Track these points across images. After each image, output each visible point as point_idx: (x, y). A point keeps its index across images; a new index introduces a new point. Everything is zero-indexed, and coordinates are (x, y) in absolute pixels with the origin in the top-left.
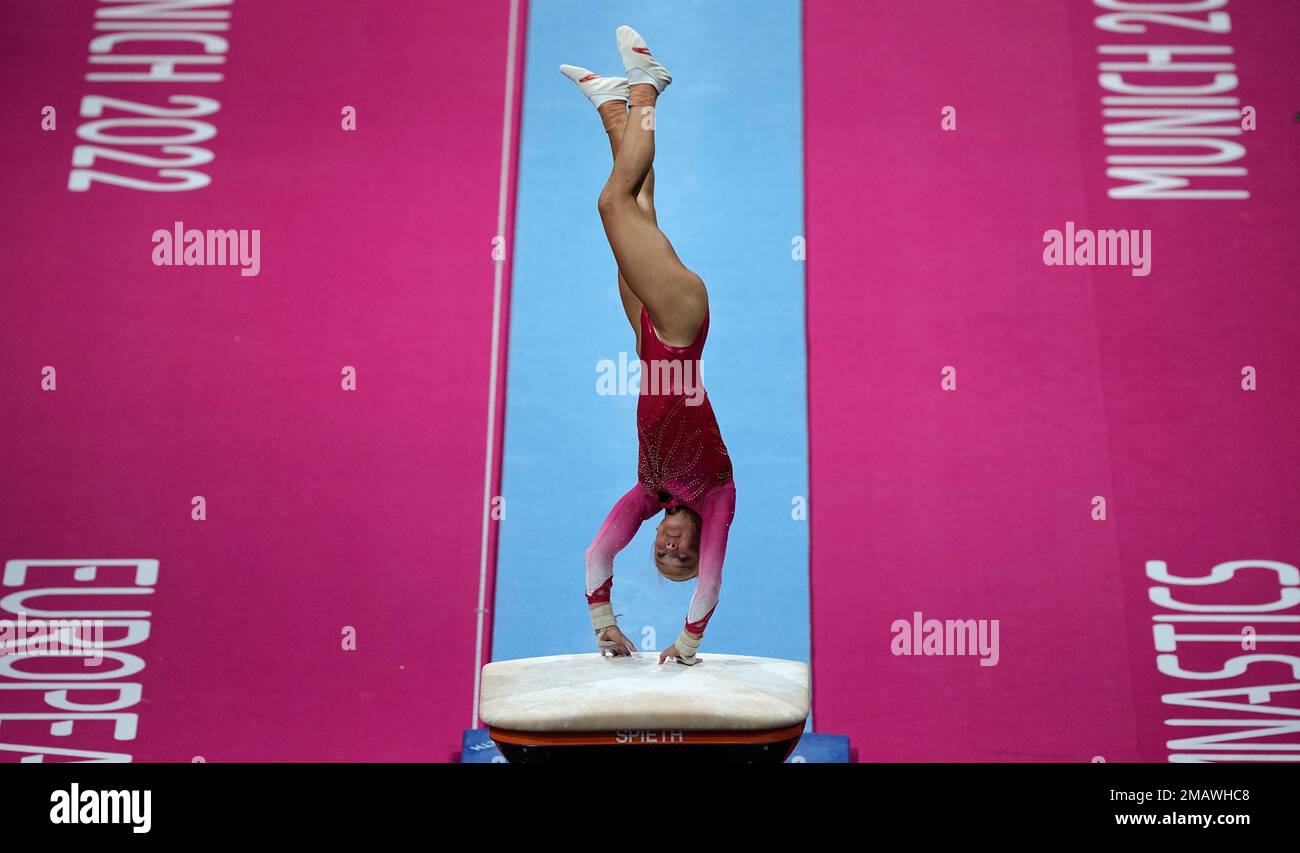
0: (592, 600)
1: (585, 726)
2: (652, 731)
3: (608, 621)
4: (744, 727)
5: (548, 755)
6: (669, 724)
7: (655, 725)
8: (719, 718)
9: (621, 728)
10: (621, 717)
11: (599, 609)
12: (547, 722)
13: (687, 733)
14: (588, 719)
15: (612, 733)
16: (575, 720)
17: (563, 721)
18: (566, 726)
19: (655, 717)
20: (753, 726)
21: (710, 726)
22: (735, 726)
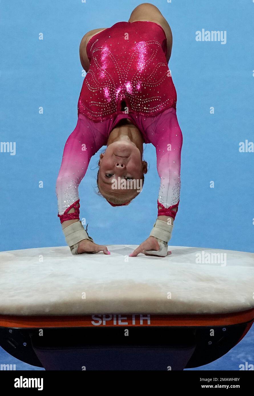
0: (63, 218)
1: (63, 311)
2: (123, 315)
3: (82, 235)
4: (205, 311)
5: (30, 336)
6: (138, 309)
7: (126, 310)
8: (183, 304)
9: (96, 312)
10: (97, 303)
11: (71, 225)
12: (30, 307)
13: (155, 317)
14: (66, 304)
15: (88, 317)
16: (55, 306)
17: (45, 306)
18: (47, 310)
19: (127, 302)
20: (213, 311)
21: (175, 310)
22: (197, 311)
